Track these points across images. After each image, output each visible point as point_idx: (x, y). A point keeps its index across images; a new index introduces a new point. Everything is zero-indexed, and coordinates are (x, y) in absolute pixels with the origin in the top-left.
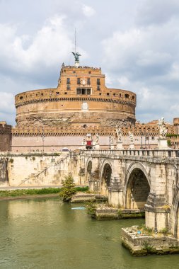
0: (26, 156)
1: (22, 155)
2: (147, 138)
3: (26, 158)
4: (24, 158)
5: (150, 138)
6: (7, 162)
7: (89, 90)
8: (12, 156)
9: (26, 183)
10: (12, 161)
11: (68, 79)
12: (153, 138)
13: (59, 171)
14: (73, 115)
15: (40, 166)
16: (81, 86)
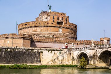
0: (49, 50)
1: (46, 50)
3: (49, 51)
4: (47, 51)
6: (40, 53)
7: (62, 23)
8: (42, 50)
9: (49, 63)
10: (42, 52)
11: (53, 17)
13: (64, 58)
14: (55, 34)
15: (54, 55)
16: (59, 21)
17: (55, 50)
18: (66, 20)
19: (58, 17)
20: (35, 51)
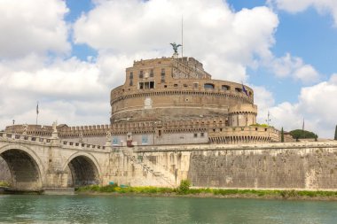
2: (196, 135)
5: (199, 134)
11: (131, 73)
12: (202, 135)
14: (136, 114)
18: (163, 74)
19: (141, 72)
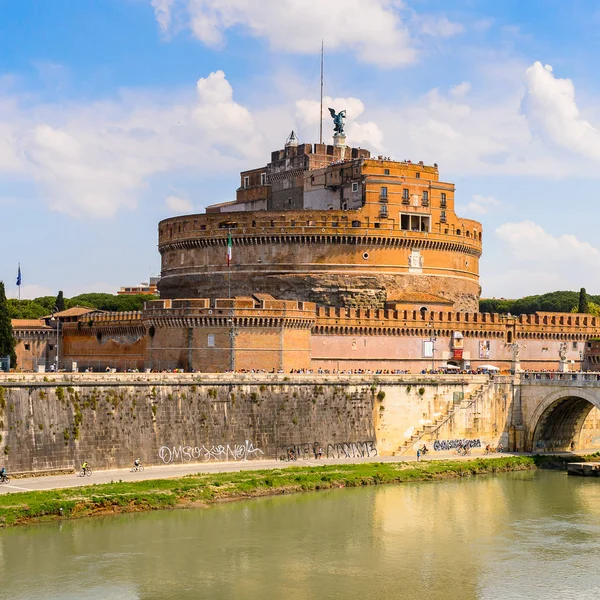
0: (409, 385)
1: (400, 383)
3: (409, 390)
4: (404, 389)
5: (570, 345)
6: (372, 399)
7: (425, 220)
8: (383, 384)
10: (381, 396)
11: (383, 189)
13: (476, 421)
14: (391, 282)
15: (432, 408)
16: (411, 209)
17: (434, 384)
18: (443, 205)
19: (406, 190)
20: (351, 390)
